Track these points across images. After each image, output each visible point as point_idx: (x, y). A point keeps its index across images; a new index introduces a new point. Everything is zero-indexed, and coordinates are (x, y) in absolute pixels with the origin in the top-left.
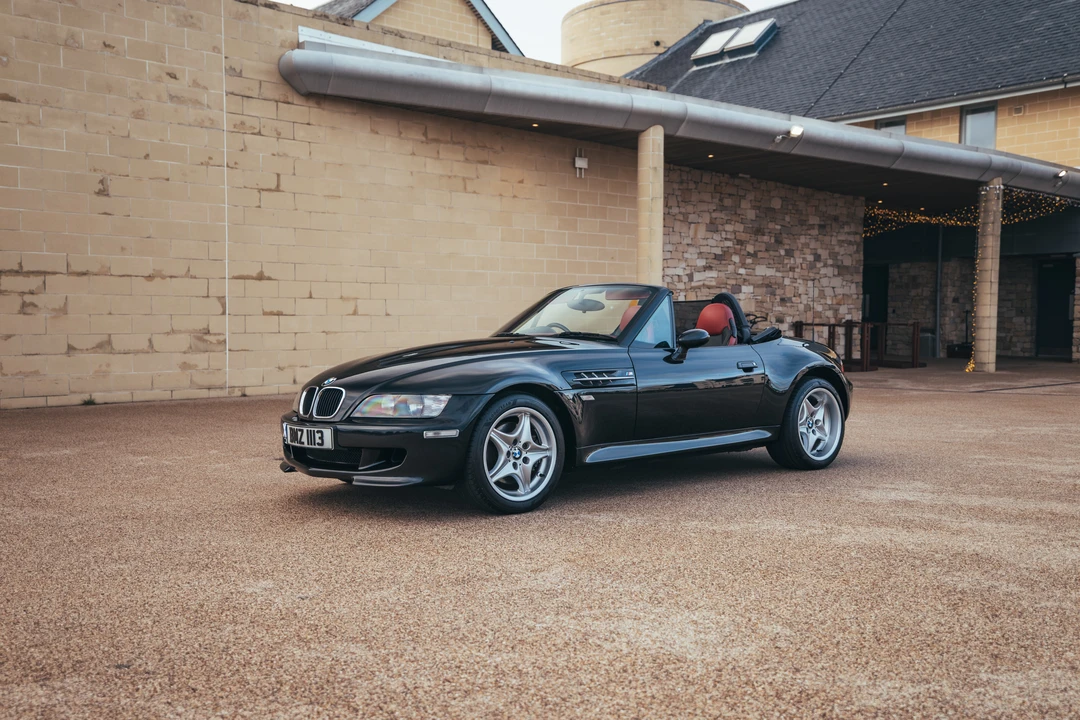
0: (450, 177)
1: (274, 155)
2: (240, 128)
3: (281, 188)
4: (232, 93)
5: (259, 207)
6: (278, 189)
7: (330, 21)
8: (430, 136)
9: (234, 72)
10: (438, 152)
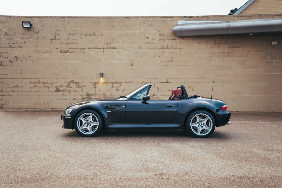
0: (223, 53)
1: (171, 53)
2: (163, 47)
3: (173, 60)
4: (161, 40)
5: (167, 65)
6: (172, 61)
7: (187, 18)
8: (216, 42)
9: (161, 35)
10: (219, 46)
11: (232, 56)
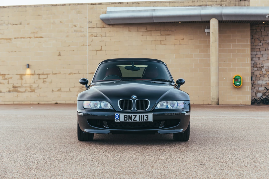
0: (155, 41)
1: (100, 41)
2: (91, 36)
4: (90, 28)
5: (96, 55)
6: (101, 50)
7: (117, 4)
8: (148, 30)
9: (90, 22)
10: (151, 34)
11: (164, 44)
